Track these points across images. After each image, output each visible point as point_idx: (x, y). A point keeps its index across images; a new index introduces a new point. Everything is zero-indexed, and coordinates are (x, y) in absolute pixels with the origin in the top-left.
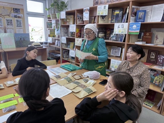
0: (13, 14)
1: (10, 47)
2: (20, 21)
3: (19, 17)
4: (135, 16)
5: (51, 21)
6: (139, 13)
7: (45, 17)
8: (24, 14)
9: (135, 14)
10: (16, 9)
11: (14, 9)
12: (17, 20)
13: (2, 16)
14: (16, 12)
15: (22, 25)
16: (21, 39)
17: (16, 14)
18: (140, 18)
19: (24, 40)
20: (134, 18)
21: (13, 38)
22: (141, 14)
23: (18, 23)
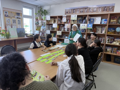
0: (16, 16)
1: (15, 37)
2: (20, 20)
3: (19, 18)
4: (90, 21)
5: (38, 21)
6: (91, 20)
7: (32, 18)
8: (22, 17)
9: (90, 20)
10: (18, 13)
11: (17, 13)
12: (18, 20)
13: (10, 18)
14: (18, 15)
15: (21, 23)
16: (20, 32)
17: (18, 16)
18: (92, 22)
19: (22, 32)
20: (89, 22)
21: (16, 31)
22: (92, 20)
23: (19, 22)
